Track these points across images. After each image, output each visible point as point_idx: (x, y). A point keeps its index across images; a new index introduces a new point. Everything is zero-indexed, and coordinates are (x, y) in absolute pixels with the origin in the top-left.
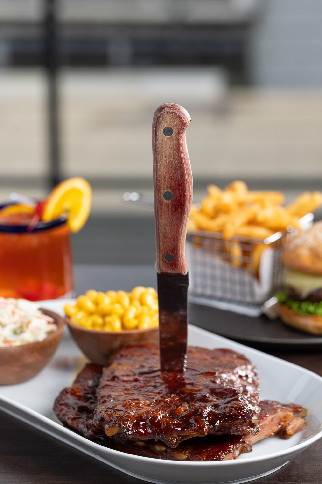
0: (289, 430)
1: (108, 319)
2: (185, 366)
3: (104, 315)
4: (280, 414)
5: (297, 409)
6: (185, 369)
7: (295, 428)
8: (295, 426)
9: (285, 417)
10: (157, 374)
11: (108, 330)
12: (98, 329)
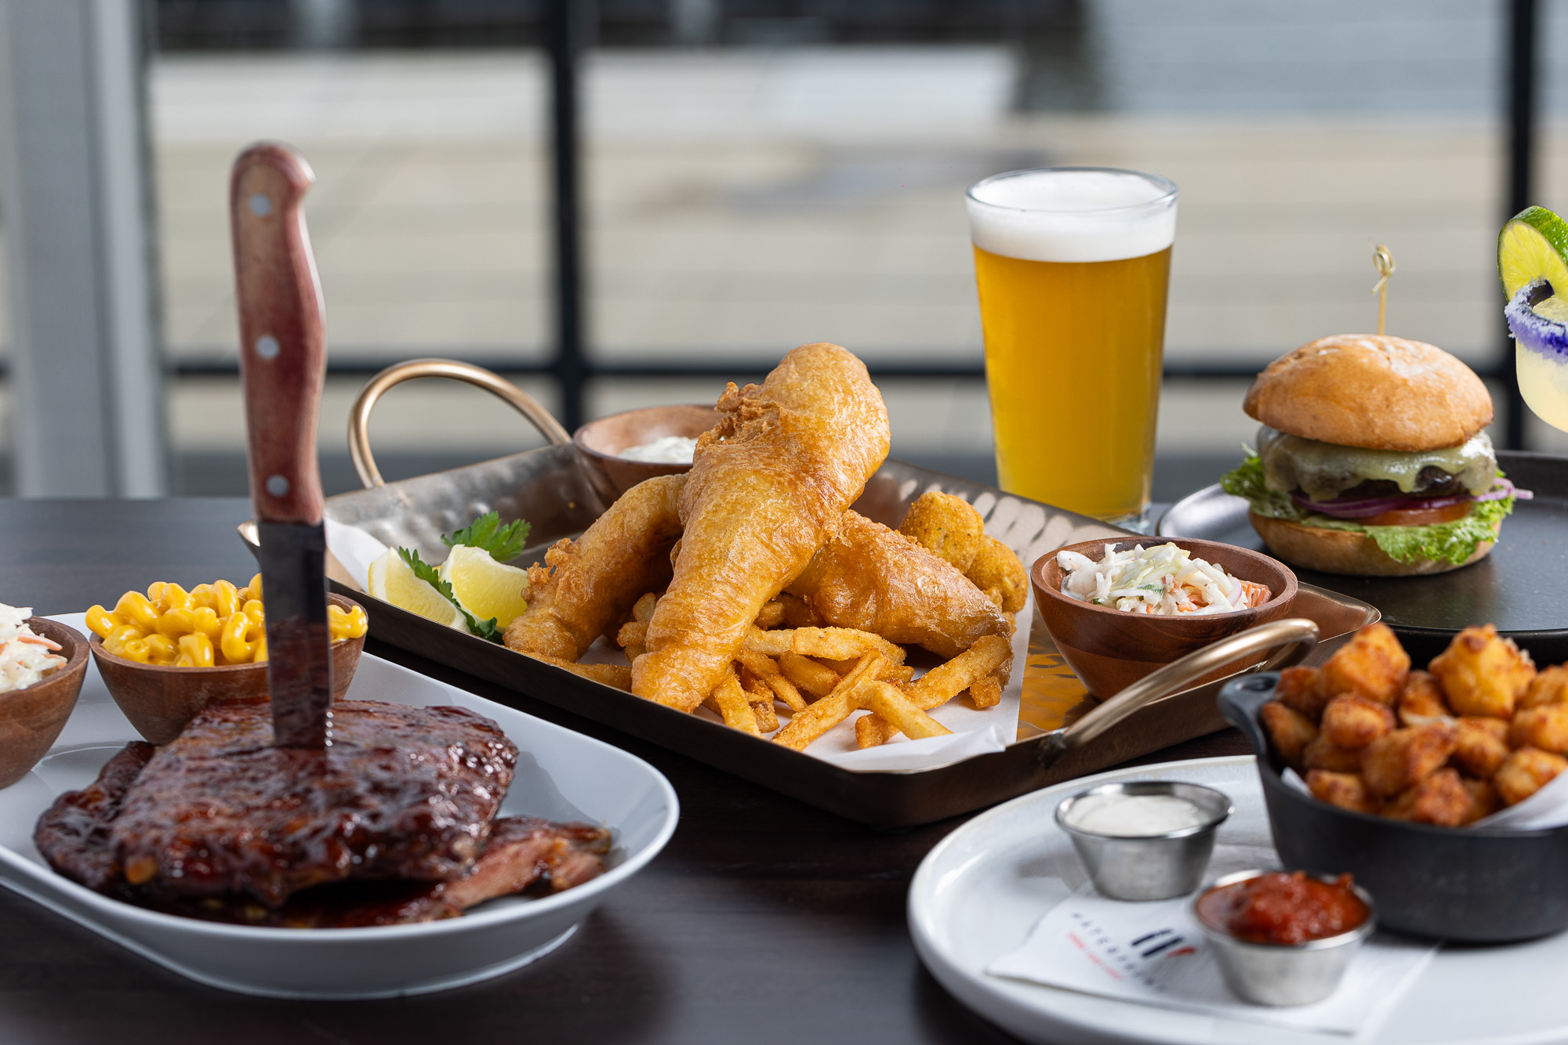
0: (558, 877)
1: (184, 641)
2: (329, 734)
3: (177, 634)
4: (540, 840)
5: (583, 834)
6: (329, 743)
7: (573, 876)
8: (572, 870)
9: (552, 850)
10: (267, 752)
11: (183, 664)
12: (162, 665)
